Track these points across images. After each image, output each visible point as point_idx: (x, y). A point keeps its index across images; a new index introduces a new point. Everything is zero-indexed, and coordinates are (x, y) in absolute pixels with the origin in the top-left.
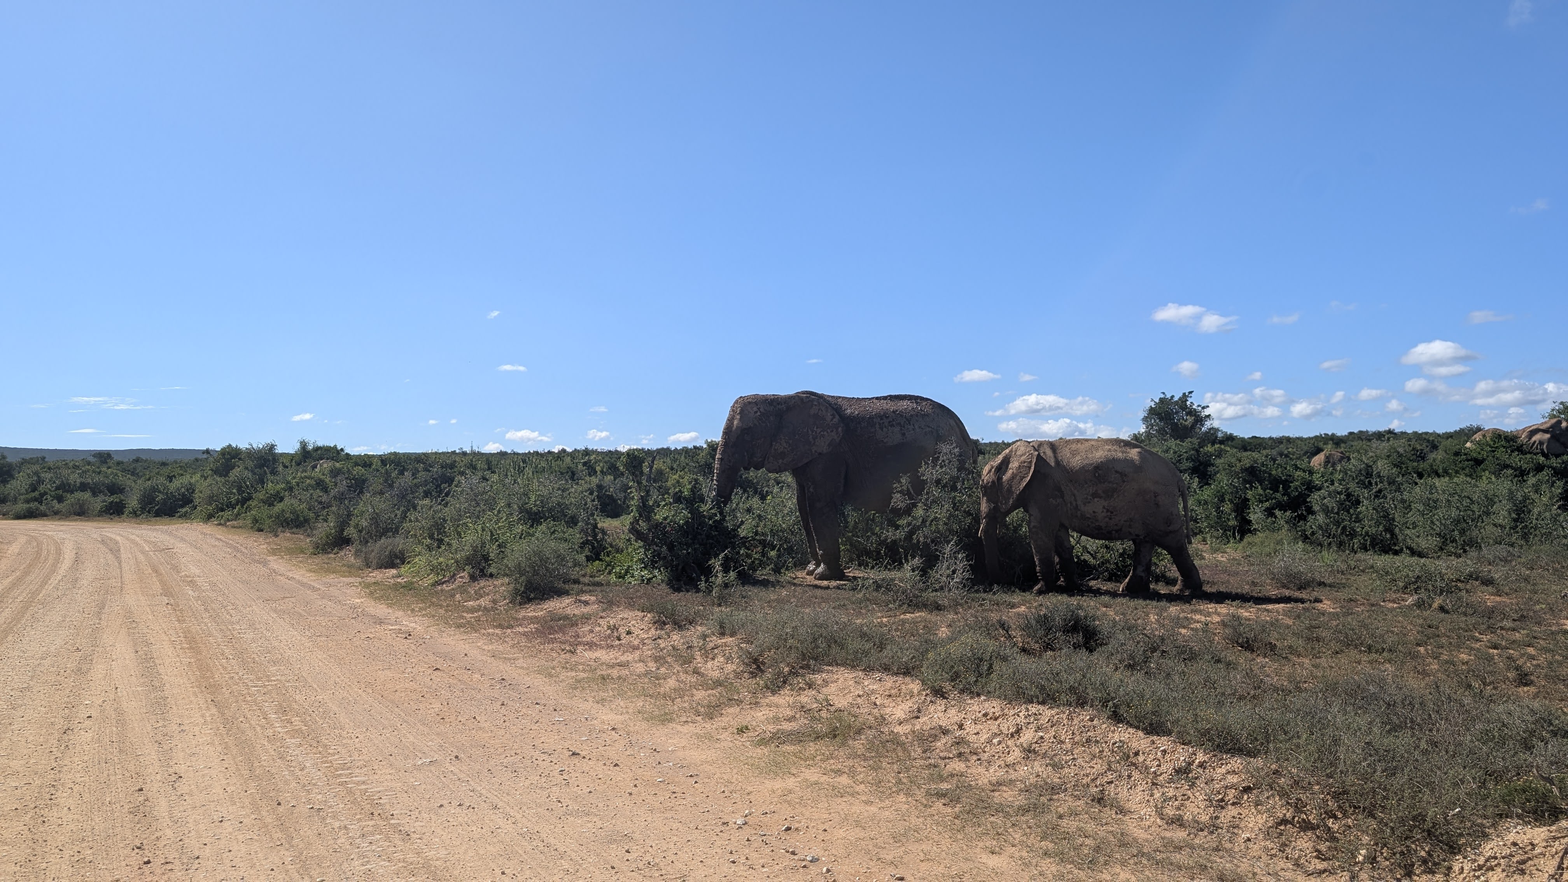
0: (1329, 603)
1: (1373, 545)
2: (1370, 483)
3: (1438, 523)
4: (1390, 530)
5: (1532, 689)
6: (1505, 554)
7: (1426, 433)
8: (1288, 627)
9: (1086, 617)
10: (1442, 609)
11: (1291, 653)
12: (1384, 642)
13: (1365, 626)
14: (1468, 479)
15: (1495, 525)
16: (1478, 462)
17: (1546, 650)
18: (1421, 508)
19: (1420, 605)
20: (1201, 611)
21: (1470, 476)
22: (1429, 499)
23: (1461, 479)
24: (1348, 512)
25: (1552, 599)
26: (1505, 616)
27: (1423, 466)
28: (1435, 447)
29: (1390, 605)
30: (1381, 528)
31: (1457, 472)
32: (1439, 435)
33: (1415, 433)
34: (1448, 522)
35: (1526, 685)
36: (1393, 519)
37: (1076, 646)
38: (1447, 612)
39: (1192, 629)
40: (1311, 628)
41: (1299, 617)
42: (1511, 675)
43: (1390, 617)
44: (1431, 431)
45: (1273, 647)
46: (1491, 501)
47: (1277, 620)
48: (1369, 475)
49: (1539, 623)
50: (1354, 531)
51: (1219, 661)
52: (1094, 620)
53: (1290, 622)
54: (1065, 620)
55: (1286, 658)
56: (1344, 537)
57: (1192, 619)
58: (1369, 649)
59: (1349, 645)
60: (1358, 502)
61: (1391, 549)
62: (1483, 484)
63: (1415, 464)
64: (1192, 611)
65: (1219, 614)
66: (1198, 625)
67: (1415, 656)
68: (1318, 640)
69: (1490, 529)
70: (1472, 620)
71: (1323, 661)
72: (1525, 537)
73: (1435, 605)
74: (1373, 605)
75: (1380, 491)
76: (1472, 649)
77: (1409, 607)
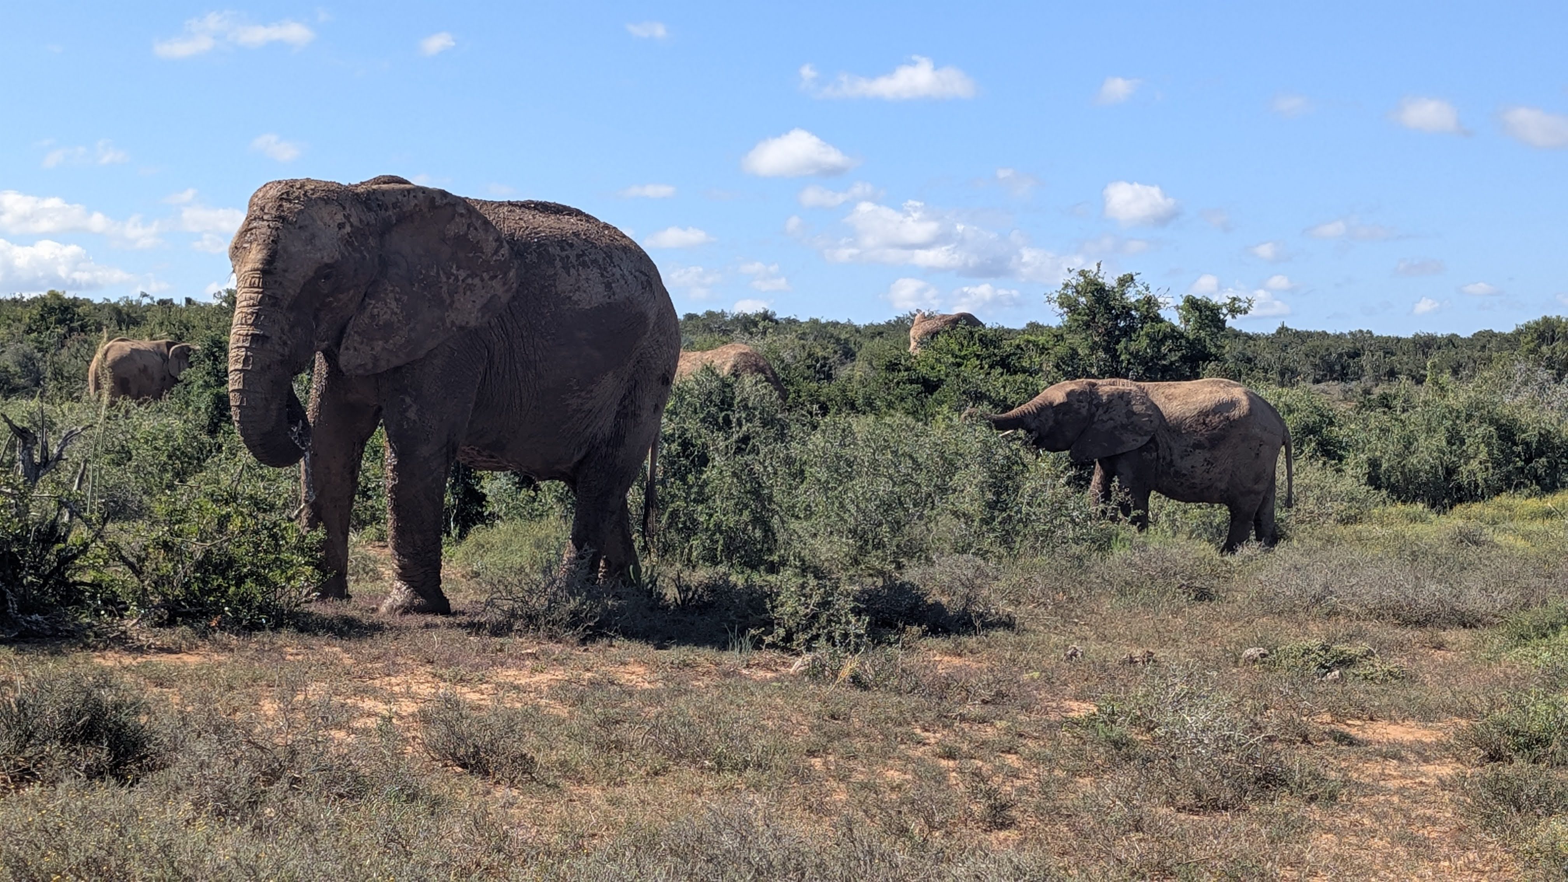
0: (641, 670)
1: (730, 551)
2: (727, 421)
3: (852, 508)
4: (760, 521)
5: (1012, 834)
6: (970, 573)
7: (835, 324)
8: (560, 722)
9: (117, 707)
10: (856, 681)
11: (565, 777)
12: (749, 748)
13: (710, 716)
14: (910, 420)
15: (955, 513)
16: (930, 386)
17: (1036, 759)
18: (823, 476)
19: (815, 673)
20: (374, 690)
21: (914, 413)
22: (839, 457)
23: (898, 418)
24: (683, 479)
25: (1050, 661)
26: (968, 693)
27: (828, 389)
28: (849, 355)
29: (761, 674)
30: (746, 516)
31: (890, 405)
32: (858, 330)
33: (815, 322)
34: (872, 506)
35: (1003, 826)
36: (770, 499)
37: (94, 773)
38: (866, 688)
39: (354, 731)
40: (607, 723)
41: (581, 700)
42: (978, 808)
43: (758, 698)
44: (843, 321)
45: (525, 764)
46: (951, 468)
47: (537, 708)
48: (726, 404)
49: (1027, 708)
50: (694, 521)
51: (412, 798)
52: (137, 713)
53: (562, 711)
54: (68, 712)
55: (556, 786)
56: (673, 535)
57: (355, 706)
58: (719, 764)
59: (681, 756)
60: (704, 460)
61: (761, 562)
62: (938, 430)
63: (814, 385)
64: (356, 692)
65: (413, 697)
66: (372, 723)
67: (804, 776)
68: (619, 746)
69: (946, 520)
70: (911, 702)
71: (630, 792)
72: (1006, 540)
73: (845, 673)
74: (726, 674)
75: (745, 439)
76: (909, 760)
77: (796, 678)
